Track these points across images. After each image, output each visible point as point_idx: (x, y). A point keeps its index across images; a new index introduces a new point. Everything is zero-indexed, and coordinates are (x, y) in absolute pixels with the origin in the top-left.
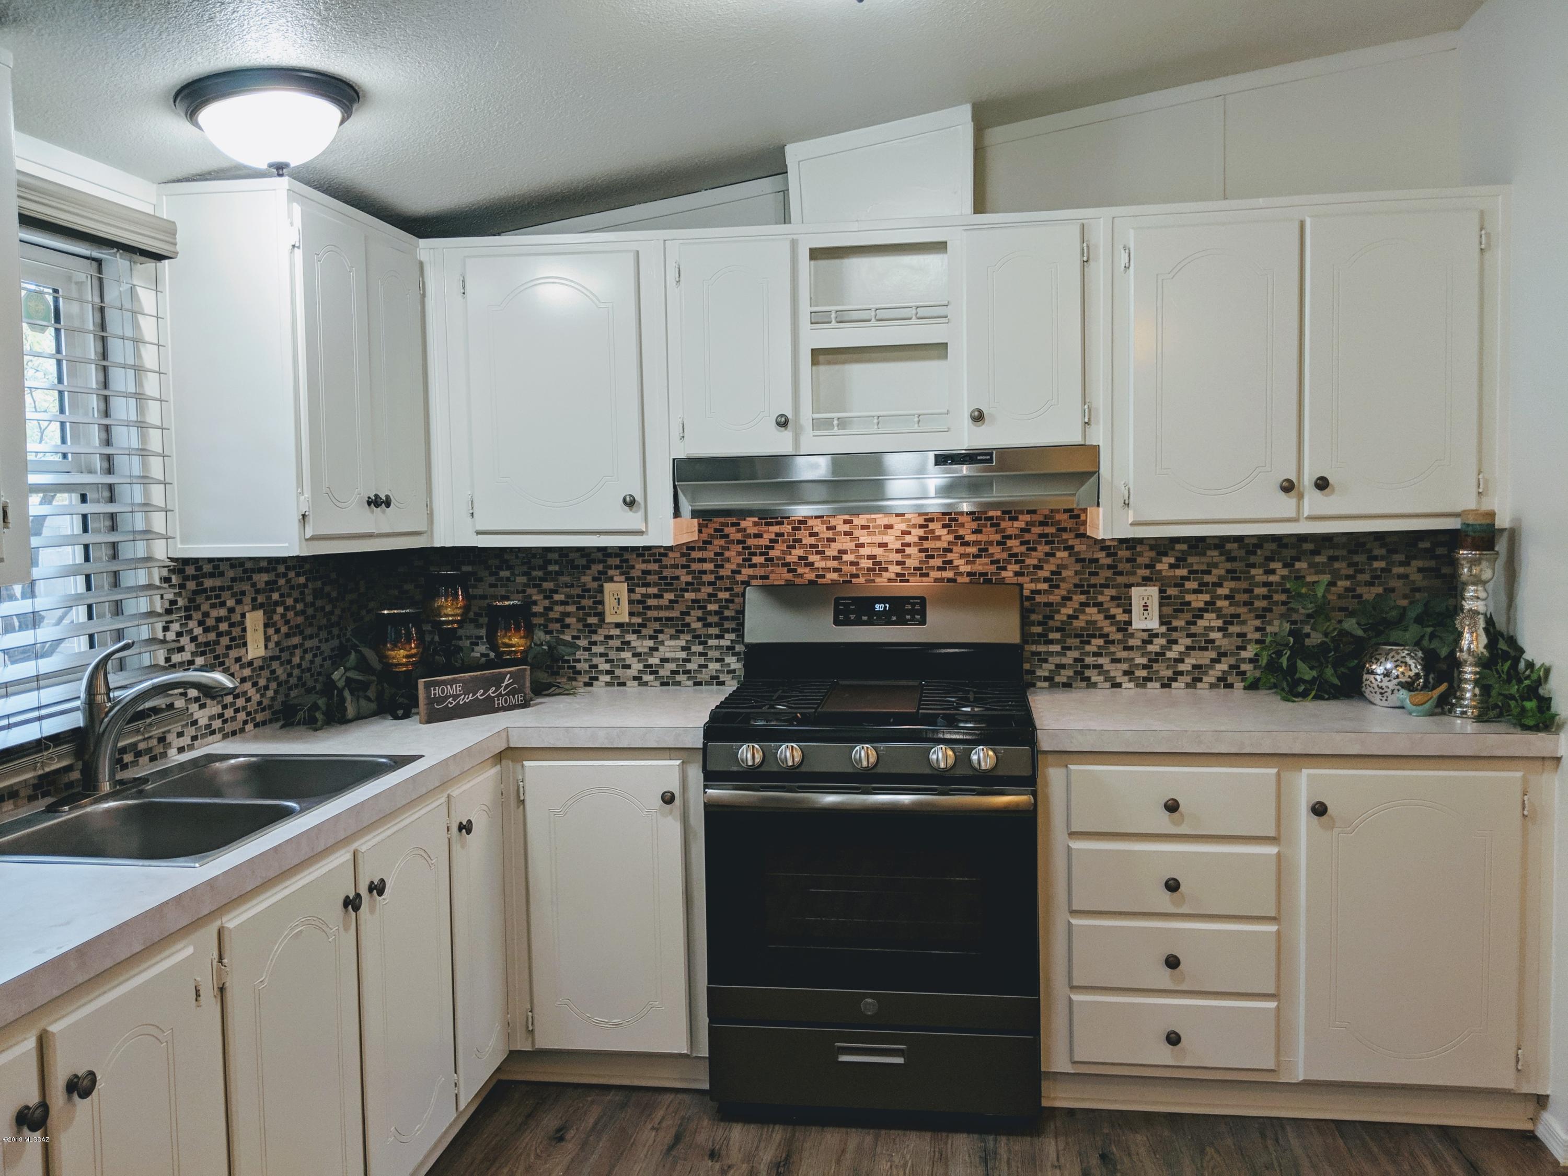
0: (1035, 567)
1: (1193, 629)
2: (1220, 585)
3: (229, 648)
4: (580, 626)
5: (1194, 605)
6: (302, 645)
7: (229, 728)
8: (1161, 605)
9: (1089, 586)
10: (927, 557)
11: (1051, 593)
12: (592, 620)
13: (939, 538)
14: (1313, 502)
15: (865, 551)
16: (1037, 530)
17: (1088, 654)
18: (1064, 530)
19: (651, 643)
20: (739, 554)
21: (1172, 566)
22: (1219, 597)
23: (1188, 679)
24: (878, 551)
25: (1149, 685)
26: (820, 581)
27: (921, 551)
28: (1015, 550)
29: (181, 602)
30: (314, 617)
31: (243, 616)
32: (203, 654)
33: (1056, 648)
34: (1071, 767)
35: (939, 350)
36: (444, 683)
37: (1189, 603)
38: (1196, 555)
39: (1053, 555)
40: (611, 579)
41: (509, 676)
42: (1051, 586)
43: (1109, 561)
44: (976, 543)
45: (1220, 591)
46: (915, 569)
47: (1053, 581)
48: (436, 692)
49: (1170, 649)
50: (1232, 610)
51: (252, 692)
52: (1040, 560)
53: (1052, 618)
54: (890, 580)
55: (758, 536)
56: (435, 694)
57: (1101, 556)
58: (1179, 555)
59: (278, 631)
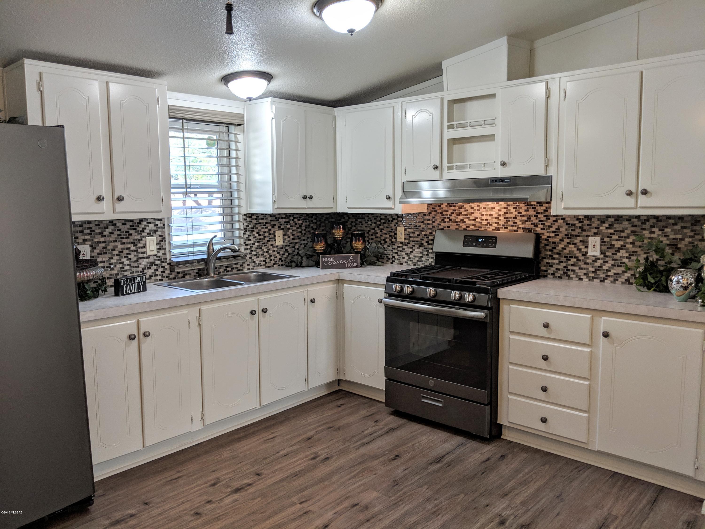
0: (549, 226)
1: (615, 257)
2: (628, 238)
3: (268, 241)
4: (390, 242)
5: (616, 246)
6: (299, 242)
7: (267, 265)
8: (601, 245)
9: (571, 235)
10: (507, 221)
11: (556, 238)
12: (394, 240)
13: (512, 213)
14: (643, 200)
15: (484, 218)
17: (569, 265)
19: (411, 250)
20: (440, 218)
21: (607, 228)
22: (627, 243)
23: (612, 279)
24: (489, 218)
25: (595, 280)
26: (468, 229)
27: (505, 218)
28: (541, 219)
29: (250, 226)
30: (305, 234)
31: (275, 232)
32: (258, 242)
33: (556, 261)
34: (511, 305)
35: (491, 137)
36: (328, 257)
37: (614, 245)
38: (618, 223)
39: (557, 221)
40: (399, 226)
41: (352, 257)
42: (555, 235)
43: (580, 225)
44: (526, 215)
45: (628, 240)
46: (503, 225)
47: (556, 233)
48: (325, 259)
49: (605, 265)
50: (634, 249)
51: (277, 255)
53: (555, 248)
54: (493, 230)
55: (447, 211)
57: (577, 222)
58: (610, 223)
59: (289, 237)
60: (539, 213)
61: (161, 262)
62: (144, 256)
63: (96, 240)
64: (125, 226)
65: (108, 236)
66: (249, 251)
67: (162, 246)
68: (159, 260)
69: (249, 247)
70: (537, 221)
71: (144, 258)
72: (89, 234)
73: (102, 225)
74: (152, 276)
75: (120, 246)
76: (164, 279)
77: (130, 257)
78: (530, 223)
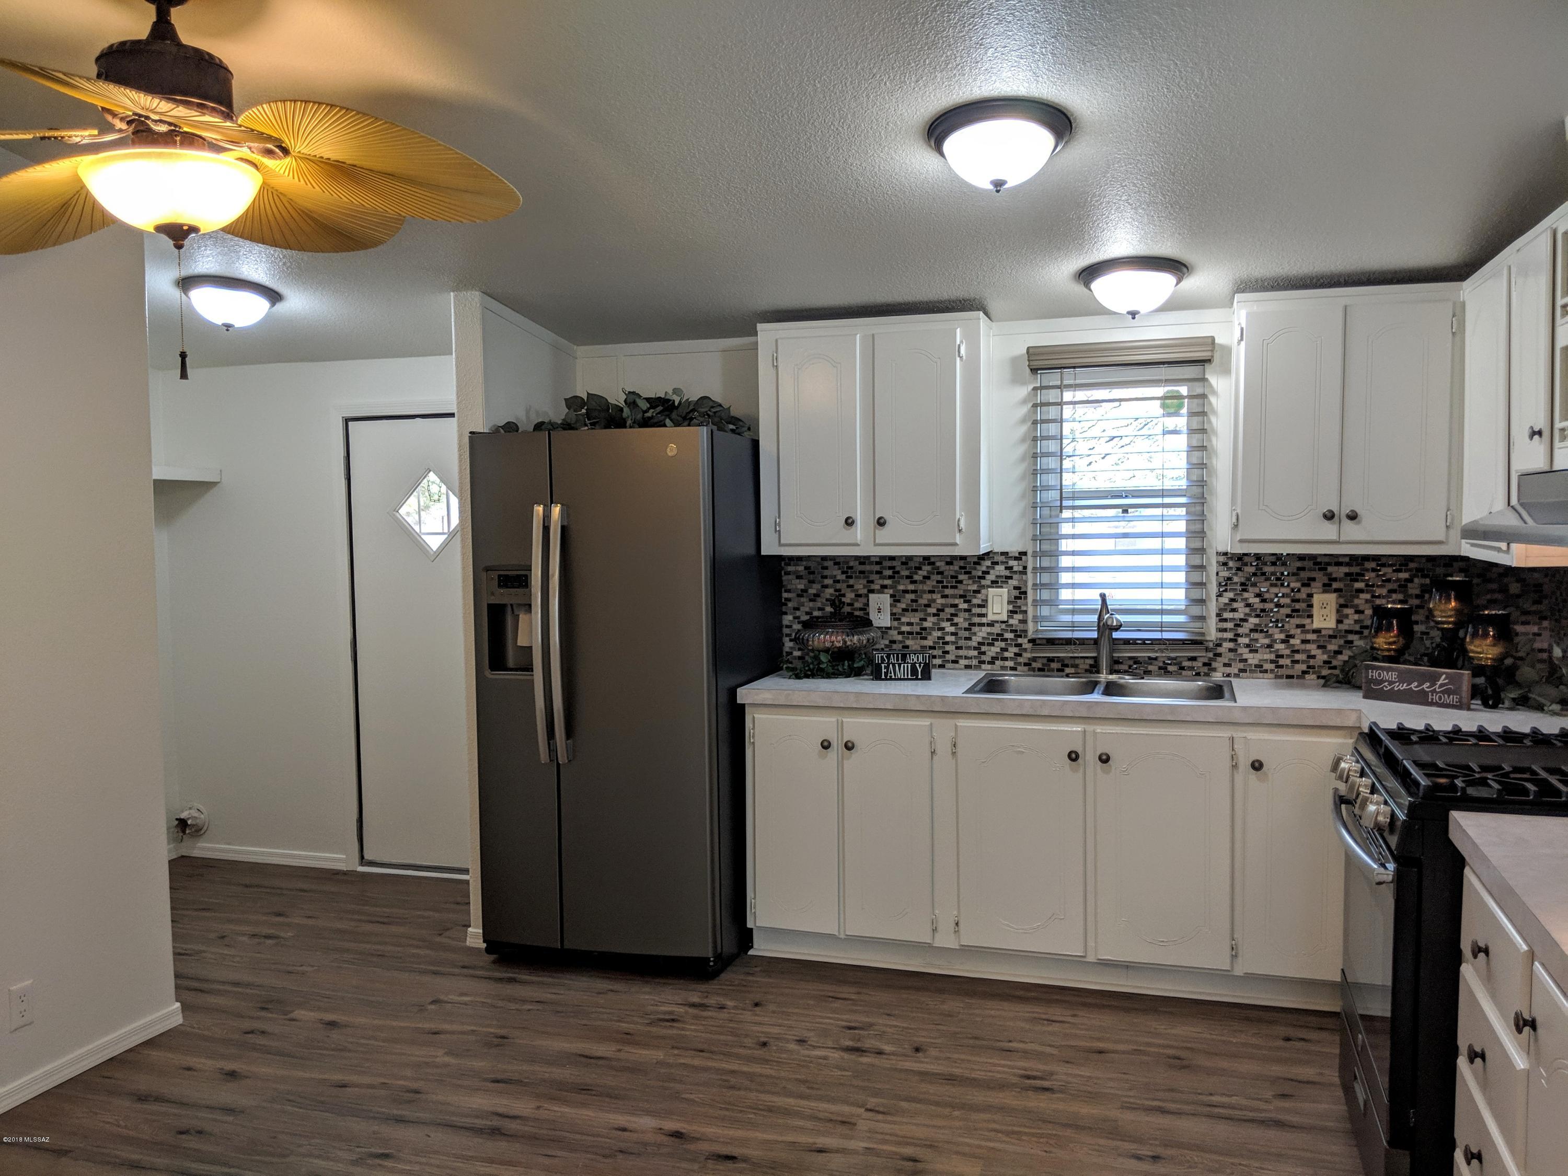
3: (1290, 616)
29: (1236, 579)
31: (1310, 596)
32: (1257, 616)
36: (1381, 668)
41: (1444, 676)
48: (1375, 674)
51: (1315, 651)
56: (1372, 676)
59: (1359, 612)
61: (1015, 636)
62: (982, 622)
63: (901, 587)
64: (951, 567)
65: (921, 582)
66: (1230, 635)
67: (1020, 607)
68: (1012, 631)
69: (1230, 625)
71: (982, 625)
72: (890, 577)
73: (911, 564)
74: (997, 658)
75: (940, 601)
76: (1019, 668)
77: (956, 620)
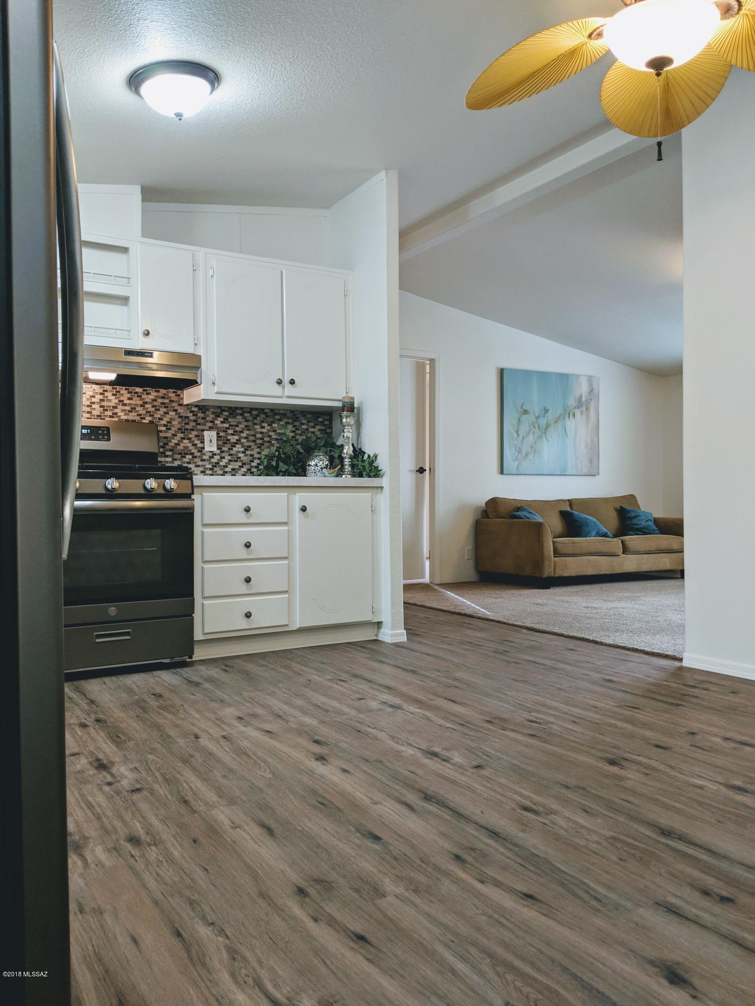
0: (159, 419)
1: (232, 452)
2: (242, 432)
5: (232, 441)
8: (217, 440)
9: (185, 429)
10: (104, 410)
11: (167, 432)
13: (110, 401)
14: (289, 390)
16: (160, 400)
17: (184, 463)
18: (173, 401)
21: (222, 422)
22: (242, 438)
27: (100, 407)
28: (149, 410)
33: (170, 459)
34: (203, 494)
35: (123, 300)
37: (229, 440)
38: (232, 418)
39: (168, 413)
42: (167, 429)
43: (194, 418)
44: (130, 404)
45: (243, 435)
47: (168, 427)
49: (222, 461)
50: (248, 444)
52: (161, 415)
53: (167, 444)
57: (190, 415)
58: (225, 417)
60: (146, 403)
70: (144, 412)
78: (136, 414)
